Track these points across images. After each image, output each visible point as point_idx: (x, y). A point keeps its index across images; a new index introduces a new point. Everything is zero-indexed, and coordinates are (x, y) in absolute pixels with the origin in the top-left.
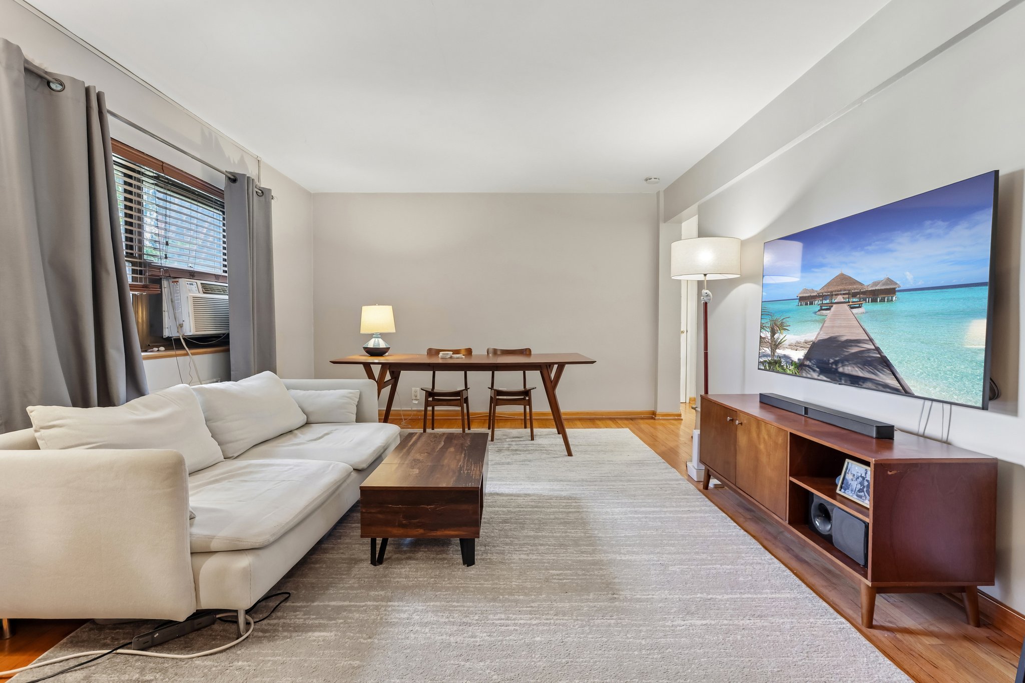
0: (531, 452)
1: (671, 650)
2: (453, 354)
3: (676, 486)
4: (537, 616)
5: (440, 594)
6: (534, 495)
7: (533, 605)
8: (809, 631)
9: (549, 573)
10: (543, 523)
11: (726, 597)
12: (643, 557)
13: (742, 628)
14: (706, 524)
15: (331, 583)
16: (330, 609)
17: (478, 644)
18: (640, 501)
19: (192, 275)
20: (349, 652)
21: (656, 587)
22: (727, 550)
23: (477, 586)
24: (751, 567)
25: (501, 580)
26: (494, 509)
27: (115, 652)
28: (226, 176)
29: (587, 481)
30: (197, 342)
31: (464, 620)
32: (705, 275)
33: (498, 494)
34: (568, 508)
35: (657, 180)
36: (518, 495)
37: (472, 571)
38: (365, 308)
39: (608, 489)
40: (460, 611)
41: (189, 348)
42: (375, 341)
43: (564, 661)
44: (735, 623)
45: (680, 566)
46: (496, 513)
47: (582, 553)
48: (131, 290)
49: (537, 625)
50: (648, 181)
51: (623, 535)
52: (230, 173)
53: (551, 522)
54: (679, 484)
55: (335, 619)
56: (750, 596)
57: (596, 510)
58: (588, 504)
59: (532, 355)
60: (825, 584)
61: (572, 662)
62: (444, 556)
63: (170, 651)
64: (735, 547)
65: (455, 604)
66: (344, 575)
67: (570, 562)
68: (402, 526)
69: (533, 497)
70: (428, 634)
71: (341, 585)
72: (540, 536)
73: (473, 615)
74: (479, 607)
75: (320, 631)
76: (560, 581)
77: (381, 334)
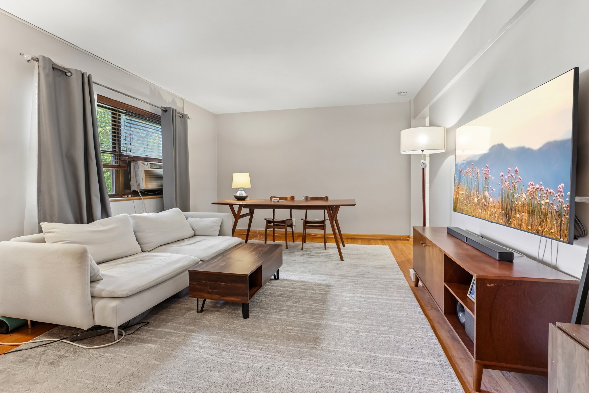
0: (320, 257)
1: (329, 384)
2: (280, 199)
3: (397, 283)
4: (264, 351)
5: (220, 332)
6: (306, 282)
7: (265, 345)
8: (428, 387)
9: (286, 328)
10: (301, 299)
11: (386, 356)
12: (348, 325)
13: (383, 377)
14: (402, 308)
15: (172, 320)
16: (163, 333)
17: (222, 362)
18: (368, 290)
19: (146, 159)
20: (158, 356)
21: (344, 344)
22: (405, 327)
23: (242, 330)
24: (414, 339)
25: (257, 329)
26: (279, 288)
27: (61, 341)
28: (161, 109)
29: (343, 276)
30: (147, 193)
31: (224, 348)
32: (423, 151)
33: (286, 280)
34: (321, 291)
35: (405, 93)
36: (297, 281)
37: (245, 322)
38: (234, 174)
39: (353, 281)
40: (225, 343)
41: (143, 196)
42: (240, 192)
43: (262, 379)
44: (381, 373)
45: (367, 333)
46: (277, 290)
47: (313, 318)
48: (104, 167)
49: (260, 357)
50: (400, 94)
51: (344, 310)
52: (164, 107)
53: (306, 298)
54: (400, 282)
55: (162, 338)
56: (402, 358)
57: (337, 293)
58: (335, 290)
59: (329, 201)
60: (462, 356)
61: (266, 381)
62: (236, 312)
63: (83, 344)
64: (412, 325)
65: (225, 339)
66: (180, 316)
67: (302, 323)
68: (209, 293)
69: (305, 283)
70: (201, 353)
71: (176, 321)
72: (294, 306)
73: (230, 346)
74: (236, 342)
75: (152, 344)
76: (290, 333)
77: (243, 188)
